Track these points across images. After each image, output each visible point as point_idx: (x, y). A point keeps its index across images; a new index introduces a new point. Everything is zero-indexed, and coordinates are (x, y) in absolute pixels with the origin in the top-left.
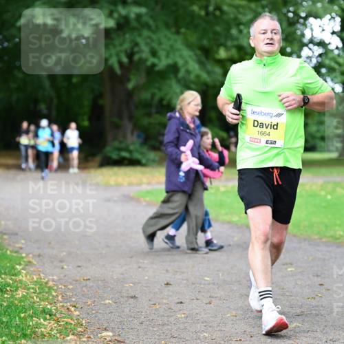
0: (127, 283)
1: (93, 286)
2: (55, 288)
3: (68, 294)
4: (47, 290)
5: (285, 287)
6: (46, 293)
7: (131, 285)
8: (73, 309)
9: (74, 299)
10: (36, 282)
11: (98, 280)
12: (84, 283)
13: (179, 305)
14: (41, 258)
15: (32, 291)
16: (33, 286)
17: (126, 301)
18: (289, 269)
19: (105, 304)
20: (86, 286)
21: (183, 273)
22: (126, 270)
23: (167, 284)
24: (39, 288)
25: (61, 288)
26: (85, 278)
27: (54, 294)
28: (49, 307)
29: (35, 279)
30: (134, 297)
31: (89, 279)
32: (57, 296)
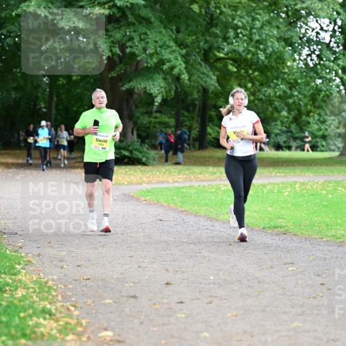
0: (127, 282)
1: (93, 286)
2: (55, 287)
3: (68, 294)
4: (46, 289)
5: (286, 287)
6: (46, 292)
7: (131, 284)
8: (72, 308)
9: (74, 299)
10: (35, 281)
11: (98, 280)
12: (84, 283)
13: (180, 304)
14: (41, 257)
15: (31, 290)
16: (33, 286)
17: (127, 301)
18: (290, 269)
19: (105, 304)
20: (86, 286)
21: (183, 272)
22: (126, 270)
23: (168, 284)
24: (39, 288)
25: (61, 288)
26: (85, 278)
27: (54, 293)
28: (49, 306)
29: (35, 279)
30: (134, 297)
31: (89, 279)
32: (57, 296)
